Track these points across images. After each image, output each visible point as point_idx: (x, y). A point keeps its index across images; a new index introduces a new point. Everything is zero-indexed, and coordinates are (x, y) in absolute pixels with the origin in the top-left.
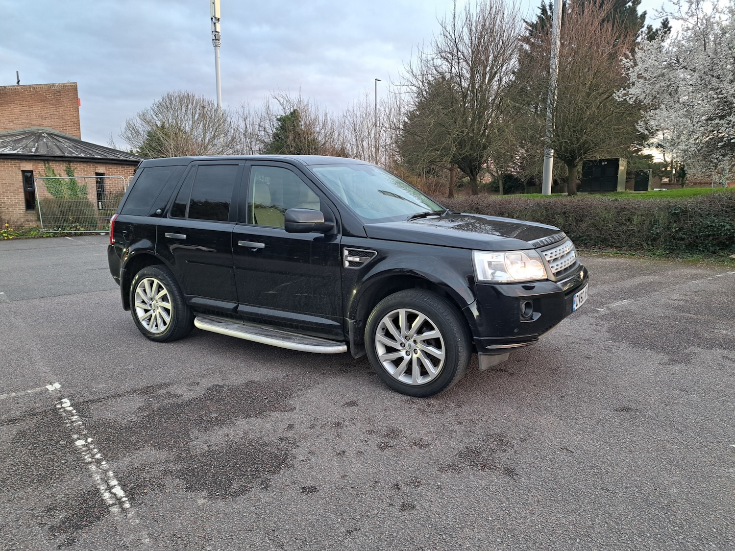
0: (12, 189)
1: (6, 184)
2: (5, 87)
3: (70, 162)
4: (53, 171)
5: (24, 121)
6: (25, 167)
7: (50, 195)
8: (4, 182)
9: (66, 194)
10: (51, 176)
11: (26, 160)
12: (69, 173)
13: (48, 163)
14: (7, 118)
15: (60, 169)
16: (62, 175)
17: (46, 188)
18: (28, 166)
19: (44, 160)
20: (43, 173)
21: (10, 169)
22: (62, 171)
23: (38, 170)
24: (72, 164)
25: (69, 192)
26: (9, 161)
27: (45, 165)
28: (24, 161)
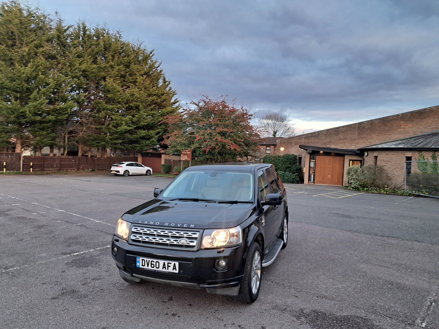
0: (400, 166)
1: (397, 164)
2: (425, 109)
3: (435, 151)
4: (424, 157)
5: (433, 127)
6: (407, 155)
7: (419, 171)
8: (396, 163)
9: (430, 170)
10: (422, 160)
11: (409, 151)
12: (434, 158)
13: (421, 153)
14: (423, 126)
15: (428, 156)
16: (429, 159)
17: (417, 167)
18: (409, 154)
19: (419, 151)
20: (417, 158)
21: (400, 155)
22: (429, 157)
23: (415, 156)
24: (436, 153)
25: (432, 169)
26: (400, 151)
27: (419, 153)
28: (408, 151)
